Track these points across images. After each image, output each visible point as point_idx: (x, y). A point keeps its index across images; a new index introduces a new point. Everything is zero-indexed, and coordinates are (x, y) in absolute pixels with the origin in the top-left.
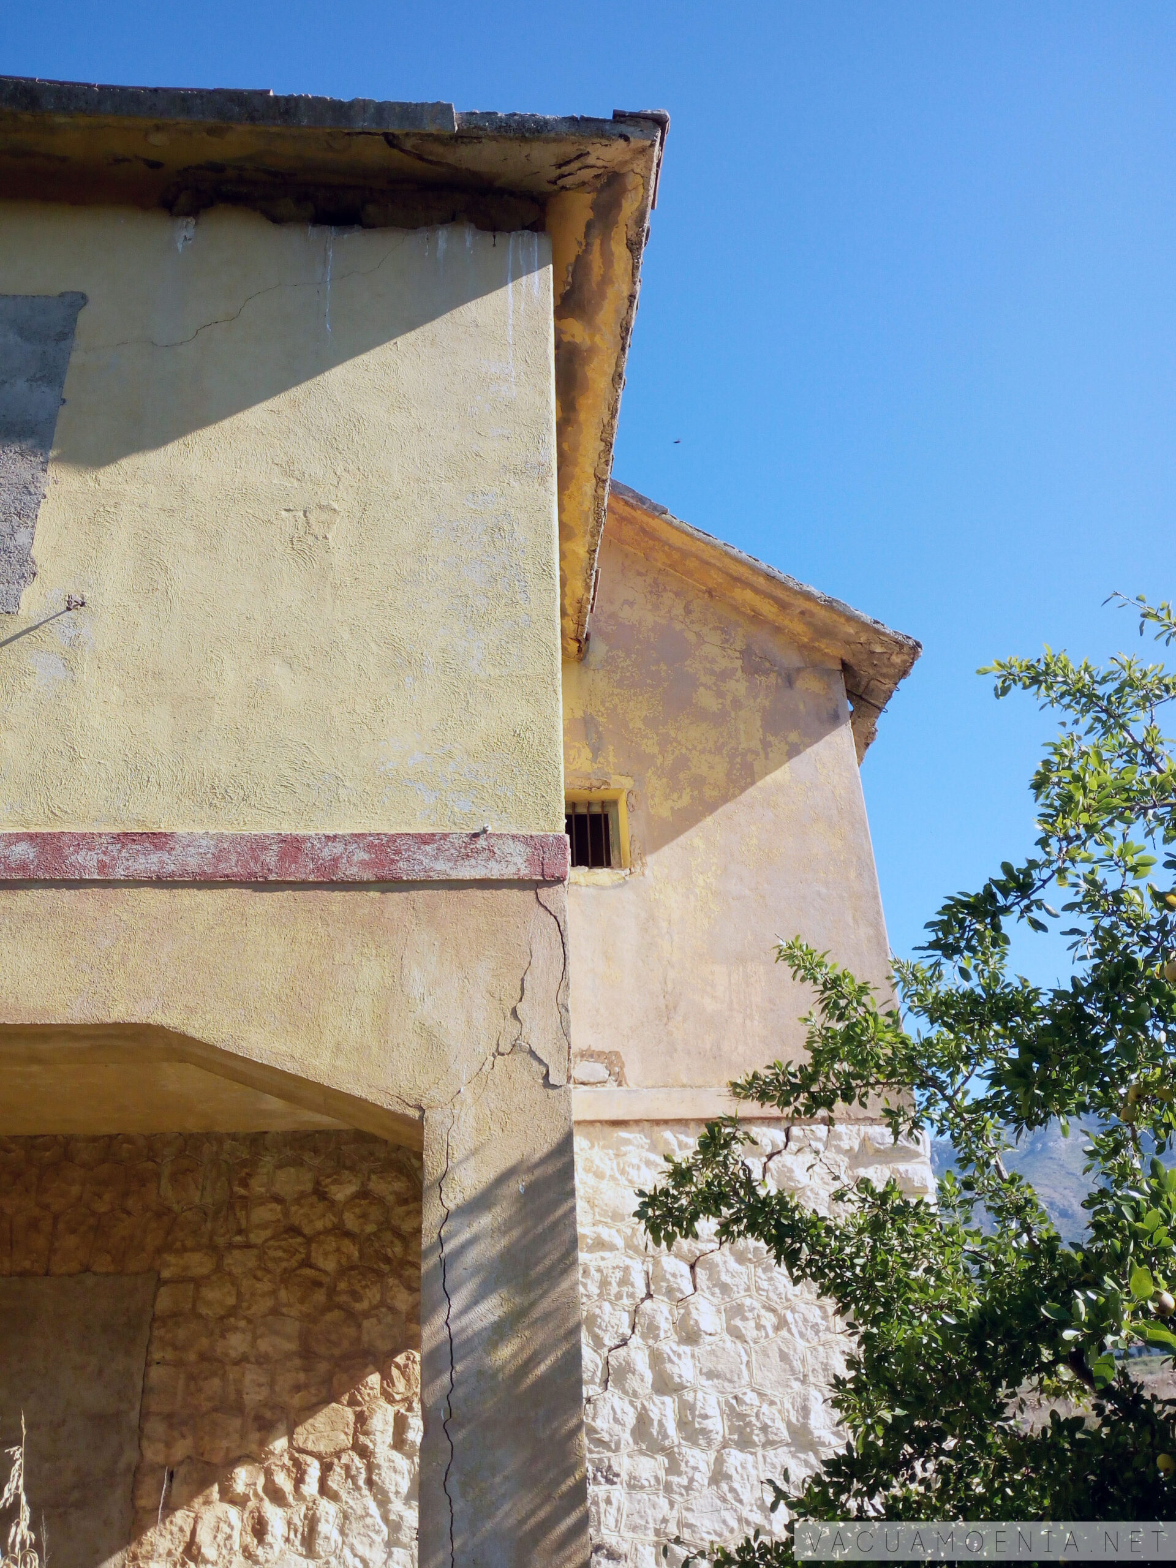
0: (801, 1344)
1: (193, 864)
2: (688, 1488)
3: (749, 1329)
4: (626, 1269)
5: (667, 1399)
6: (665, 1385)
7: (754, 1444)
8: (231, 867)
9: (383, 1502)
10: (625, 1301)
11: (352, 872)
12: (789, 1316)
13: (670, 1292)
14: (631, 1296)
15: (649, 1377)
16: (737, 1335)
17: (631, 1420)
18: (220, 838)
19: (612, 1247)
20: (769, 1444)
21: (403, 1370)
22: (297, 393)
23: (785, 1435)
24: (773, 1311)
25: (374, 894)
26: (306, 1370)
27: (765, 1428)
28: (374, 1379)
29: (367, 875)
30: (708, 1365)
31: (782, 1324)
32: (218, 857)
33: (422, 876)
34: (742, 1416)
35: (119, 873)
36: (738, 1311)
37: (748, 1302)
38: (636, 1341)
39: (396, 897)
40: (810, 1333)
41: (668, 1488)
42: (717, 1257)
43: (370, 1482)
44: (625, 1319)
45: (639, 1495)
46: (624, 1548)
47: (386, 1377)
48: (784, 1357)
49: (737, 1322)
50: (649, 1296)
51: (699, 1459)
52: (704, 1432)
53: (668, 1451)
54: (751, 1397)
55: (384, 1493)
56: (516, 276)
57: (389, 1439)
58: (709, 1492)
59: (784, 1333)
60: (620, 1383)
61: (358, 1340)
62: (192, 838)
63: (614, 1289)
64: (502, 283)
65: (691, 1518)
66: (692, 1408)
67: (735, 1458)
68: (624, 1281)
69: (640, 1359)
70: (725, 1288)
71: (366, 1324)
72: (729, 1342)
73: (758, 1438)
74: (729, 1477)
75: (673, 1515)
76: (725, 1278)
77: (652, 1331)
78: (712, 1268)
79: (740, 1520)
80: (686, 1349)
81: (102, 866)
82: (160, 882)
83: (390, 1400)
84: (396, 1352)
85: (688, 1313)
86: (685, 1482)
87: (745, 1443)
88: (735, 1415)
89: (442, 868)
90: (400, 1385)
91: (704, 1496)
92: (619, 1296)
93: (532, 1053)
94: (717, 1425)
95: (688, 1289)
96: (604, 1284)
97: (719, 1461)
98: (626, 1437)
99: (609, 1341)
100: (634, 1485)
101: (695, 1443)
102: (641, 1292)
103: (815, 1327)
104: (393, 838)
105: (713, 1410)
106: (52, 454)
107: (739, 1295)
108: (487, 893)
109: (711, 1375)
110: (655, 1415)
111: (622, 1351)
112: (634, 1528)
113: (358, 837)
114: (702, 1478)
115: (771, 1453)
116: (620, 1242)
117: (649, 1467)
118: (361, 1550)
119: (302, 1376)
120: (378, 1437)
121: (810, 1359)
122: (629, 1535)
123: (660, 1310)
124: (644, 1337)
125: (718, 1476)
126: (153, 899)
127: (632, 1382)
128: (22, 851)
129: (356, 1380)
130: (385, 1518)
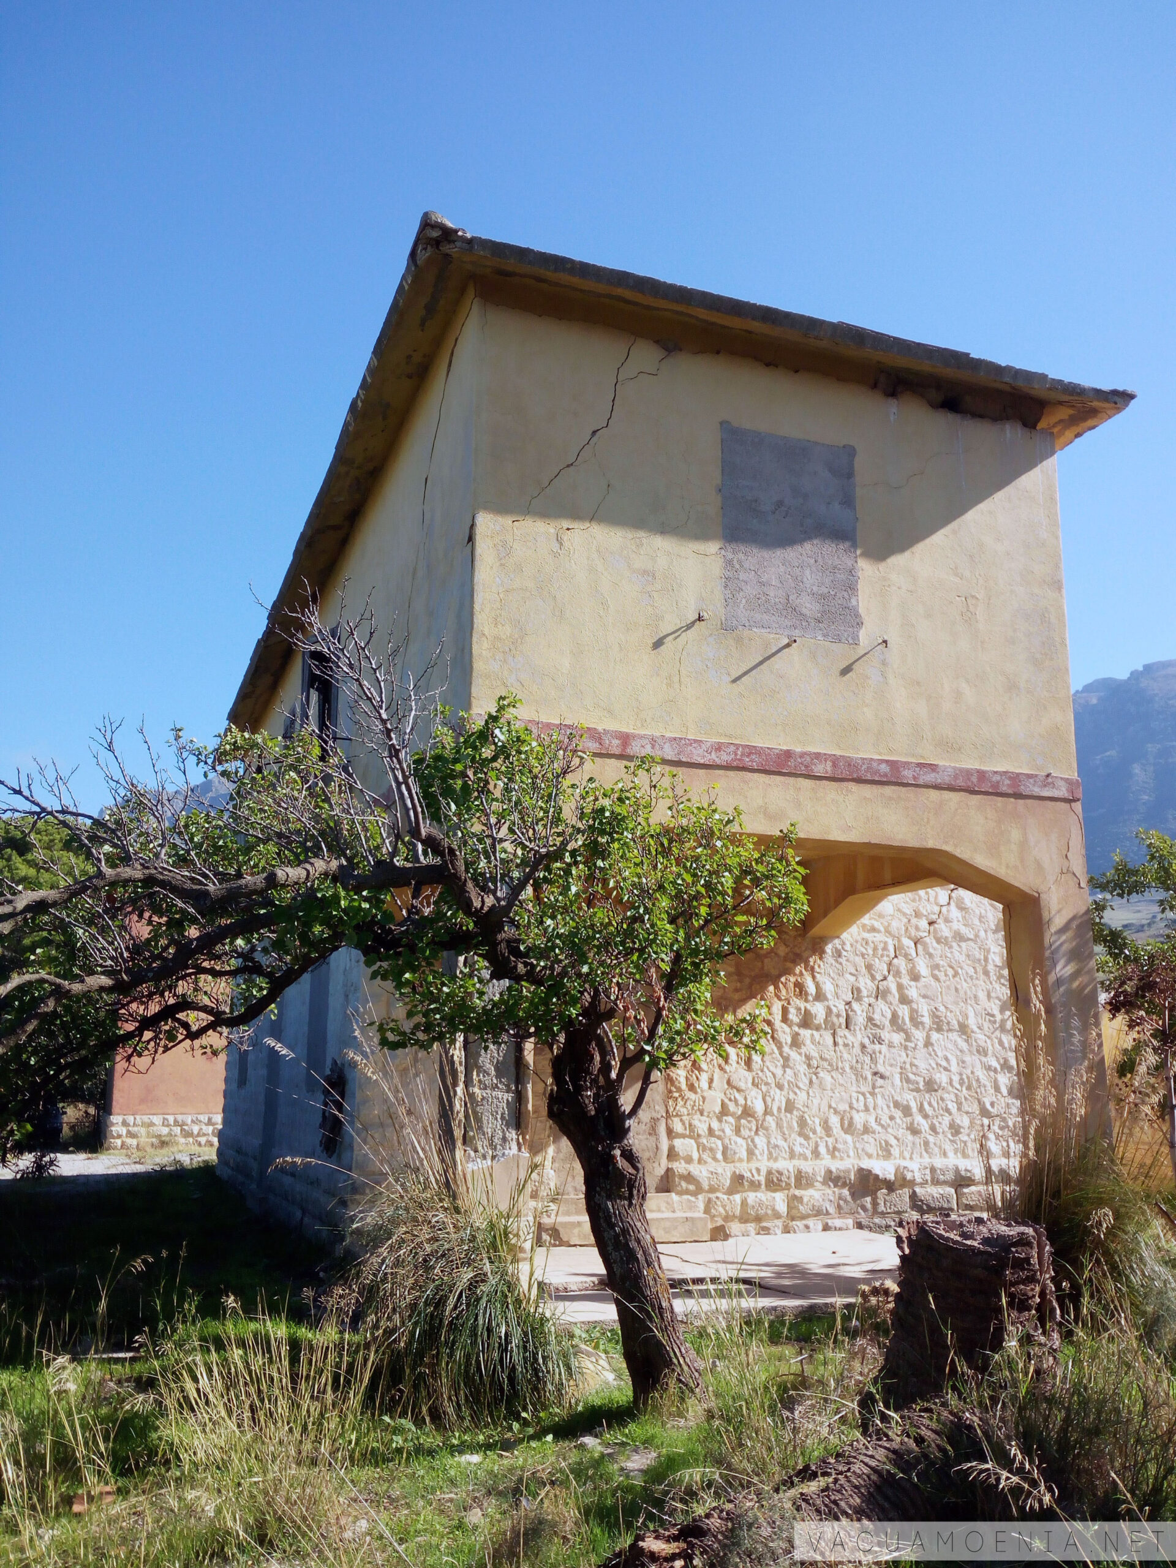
0: (965, 985)
1: (947, 780)
2: (915, 1049)
3: (941, 975)
4: (886, 943)
5: (905, 1007)
6: (904, 1000)
7: (942, 1030)
8: (960, 782)
9: (780, 1047)
10: (885, 959)
11: (1004, 789)
12: (960, 971)
13: (906, 956)
14: (888, 956)
15: (897, 996)
16: (937, 979)
17: (889, 1015)
18: (954, 768)
19: (879, 931)
20: (950, 1030)
21: (785, 985)
22: (954, 525)
23: (957, 1027)
24: (952, 968)
25: (1012, 800)
26: (741, 981)
27: (948, 1023)
28: (771, 988)
29: (1010, 791)
30: (923, 992)
31: (956, 974)
32: (956, 777)
33: (1029, 793)
34: (938, 1017)
35: (921, 782)
36: (937, 967)
37: (941, 963)
38: (890, 978)
39: (1021, 802)
40: (969, 980)
41: (906, 1048)
42: (927, 940)
43: (773, 1037)
44: (885, 967)
45: (893, 1050)
46: (887, 1074)
47: (777, 987)
48: (957, 990)
49: (936, 972)
50: (896, 956)
51: (919, 1035)
52: (922, 1023)
53: (906, 1033)
54: (942, 1008)
55: (780, 1043)
56: (1041, 462)
57: (780, 1018)
58: (924, 1050)
59: (957, 979)
60: (884, 998)
61: (762, 968)
62: (945, 767)
63: (880, 952)
64: (1035, 465)
65: (916, 1062)
66: (917, 1012)
67: (935, 1036)
68: (885, 949)
69: (893, 988)
70: (931, 956)
71: (766, 961)
72: (933, 982)
73: (945, 1027)
74: (932, 1045)
75: (908, 1060)
76: (931, 950)
77: (898, 974)
78: (925, 945)
79: (937, 1064)
80: (913, 983)
81: (915, 778)
82: (937, 787)
83: (779, 999)
84: (780, 976)
85: (914, 966)
86: (913, 1045)
87: (939, 1029)
88: (935, 1015)
89: (1037, 791)
90: (784, 992)
91: (921, 1052)
92: (882, 956)
93: (1074, 874)
94: (927, 1020)
95: (914, 954)
96: (875, 949)
97: (928, 1037)
98: (887, 1023)
99: (879, 977)
100: (891, 1045)
101: (917, 1028)
102: (893, 955)
103: (971, 977)
104: (1018, 775)
105: (926, 1014)
106: (858, 552)
107: (938, 960)
108: (1053, 803)
109: (925, 997)
110: (900, 1014)
111: (885, 983)
112: (891, 1065)
113: (1006, 772)
114: (921, 1044)
115: (950, 1035)
116: (882, 929)
117: (897, 1038)
118: (772, 1069)
119: (739, 984)
120: (776, 1016)
121: (969, 992)
122: (889, 1068)
123: (901, 963)
124: (894, 976)
125: (928, 1044)
126: (934, 794)
127: (890, 998)
128: (884, 768)
129: (763, 989)
130: (781, 1054)
